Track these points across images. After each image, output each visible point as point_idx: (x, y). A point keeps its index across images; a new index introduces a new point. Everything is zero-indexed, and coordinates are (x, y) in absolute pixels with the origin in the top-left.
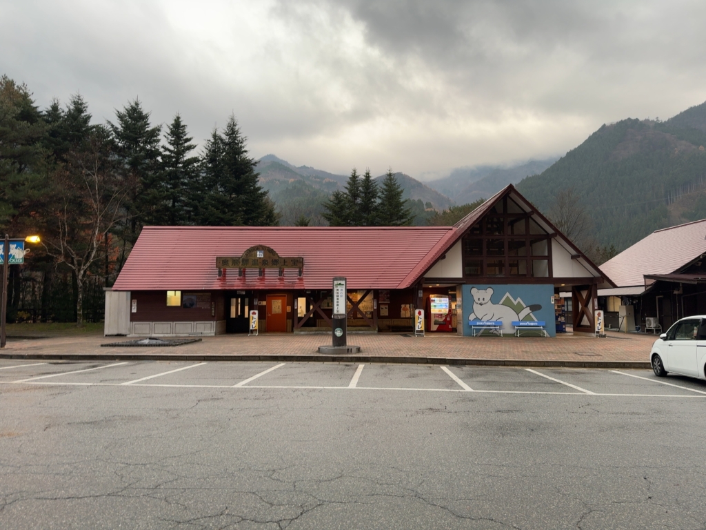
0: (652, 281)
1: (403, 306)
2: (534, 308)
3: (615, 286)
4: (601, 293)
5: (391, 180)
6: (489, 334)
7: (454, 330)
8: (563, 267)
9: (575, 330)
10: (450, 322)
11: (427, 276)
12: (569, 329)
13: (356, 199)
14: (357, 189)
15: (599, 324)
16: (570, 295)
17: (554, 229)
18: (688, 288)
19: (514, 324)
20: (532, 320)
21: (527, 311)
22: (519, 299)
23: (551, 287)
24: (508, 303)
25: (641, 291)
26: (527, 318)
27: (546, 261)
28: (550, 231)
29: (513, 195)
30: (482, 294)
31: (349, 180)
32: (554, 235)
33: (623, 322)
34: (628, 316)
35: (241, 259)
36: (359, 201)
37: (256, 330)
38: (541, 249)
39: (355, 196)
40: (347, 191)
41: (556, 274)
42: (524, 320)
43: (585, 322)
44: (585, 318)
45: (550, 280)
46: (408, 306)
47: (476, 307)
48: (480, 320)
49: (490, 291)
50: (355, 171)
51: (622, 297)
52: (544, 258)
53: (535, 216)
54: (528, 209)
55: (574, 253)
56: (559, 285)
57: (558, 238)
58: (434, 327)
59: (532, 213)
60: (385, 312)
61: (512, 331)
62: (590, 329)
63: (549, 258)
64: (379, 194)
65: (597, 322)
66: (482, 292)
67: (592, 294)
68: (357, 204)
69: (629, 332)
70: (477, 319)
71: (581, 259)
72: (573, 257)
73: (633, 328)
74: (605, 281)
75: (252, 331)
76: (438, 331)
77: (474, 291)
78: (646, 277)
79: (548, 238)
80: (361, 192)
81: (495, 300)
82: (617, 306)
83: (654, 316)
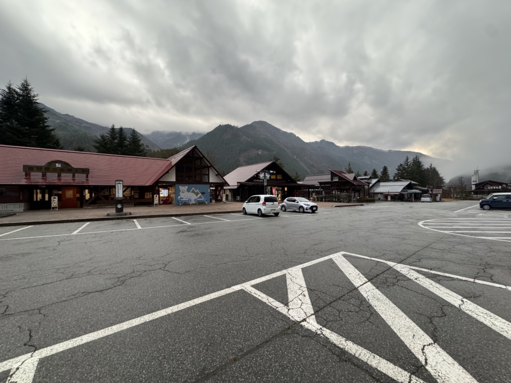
0: (239, 184)
1: (146, 193)
2: (203, 193)
3: (229, 186)
4: (225, 188)
5: (134, 133)
6: (186, 204)
7: (170, 203)
8: (213, 179)
9: (215, 201)
10: (168, 200)
11: (160, 180)
12: (213, 201)
13: (114, 140)
14: (115, 135)
15: (224, 199)
16: (214, 188)
17: (211, 164)
18: (249, 186)
19: (195, 200)
20: (202, 198)
21: (200, 194)
22: (197, 190)
23: (209, 185)
24: (193, 192)
25: (236, 187)
26: (200, 197)
27: (207, 176)
28: (209, 165)
29: (196, 150)
30: (183, 188)
31: (110, 130)
32: (210, 167)
33: (230, 198)
34: (231, 195)
35: (44, 168)
36: (116, 141)
37: (56, 207)
38: (205, 171)
39: (114, 138)
40: (109, 136)
41: (211, 181)
42: (199, 198)
43: (219, 198)
44: (219, 197)
45: (208, 183)
46: (148, 193)
47: (181, 193)
48: (182, 199)
49: (187, 187)
50: (113, 126)
51: (230, 190)
52: (206, 175)
53: (204, 159)
54: (202, 156)
55: (217, 173)
56: (211, 184)
57: (212, 168)
58: (161, 202)
59: (203, 158)
60: (137, 196)
61: (194, 202)
62: (221, 201)
63: (208, 175)
64: (128, 139)
65: (223, 198)
66: (183, 187)
67: (222, 188)
68: (115, 143)
69: (231, 201)
70: (181, 198)
71: (219, 176)
72: (216, 175)
73: (233, 199)
74: (226, 184)
75: (53, 208)
76: (163, 204)
77: (180, 187)
78: (238, 183)
79: (208, 167)
80: (117, 137)
81: (188, 191)
82: (228, 193)
83: (239, 196)
